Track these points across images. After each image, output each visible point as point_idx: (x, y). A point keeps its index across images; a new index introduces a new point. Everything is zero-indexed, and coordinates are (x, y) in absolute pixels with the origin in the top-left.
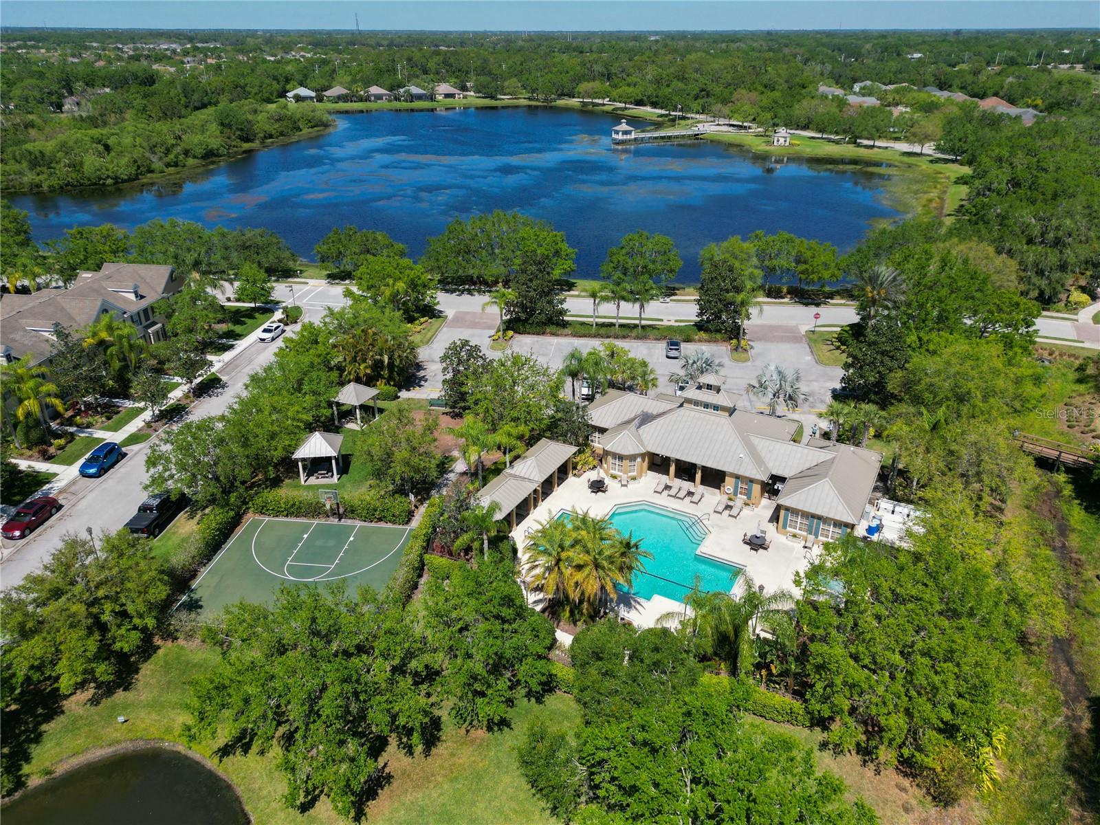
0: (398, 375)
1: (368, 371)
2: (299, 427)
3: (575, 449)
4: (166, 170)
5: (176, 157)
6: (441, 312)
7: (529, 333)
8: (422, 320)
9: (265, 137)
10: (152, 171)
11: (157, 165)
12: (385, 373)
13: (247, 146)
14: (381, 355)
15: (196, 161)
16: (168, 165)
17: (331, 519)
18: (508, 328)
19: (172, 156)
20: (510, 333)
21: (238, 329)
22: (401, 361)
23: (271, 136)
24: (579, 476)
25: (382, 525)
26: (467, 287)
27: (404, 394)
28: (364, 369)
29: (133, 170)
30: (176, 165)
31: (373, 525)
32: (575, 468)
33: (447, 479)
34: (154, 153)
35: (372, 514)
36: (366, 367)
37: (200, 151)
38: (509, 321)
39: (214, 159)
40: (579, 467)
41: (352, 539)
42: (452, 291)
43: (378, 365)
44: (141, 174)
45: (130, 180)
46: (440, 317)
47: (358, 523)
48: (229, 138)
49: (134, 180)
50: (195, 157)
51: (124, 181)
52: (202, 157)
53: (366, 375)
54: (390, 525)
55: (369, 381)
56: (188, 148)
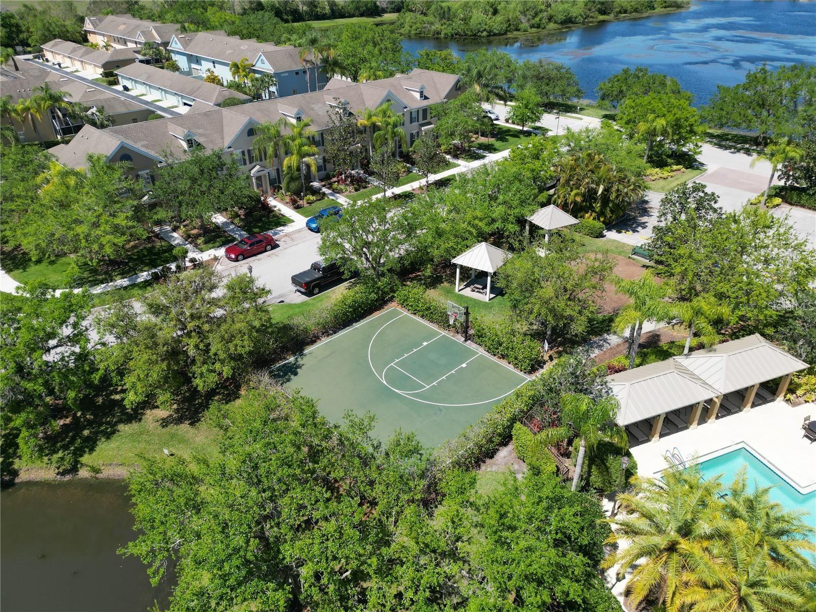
0: (612, 211)
1: (579, 199)
2: (470, 233)
3: (802, 365)
4: (529, 30)
5: (540, 20)
6: (702, 164)
7: (803, 206)
8: (675, 167)
9: (620, 12)
10: (517, 30)
11: (525, 25)
12: (598, 206)
13: (601, 17)
14: (598, 185)
15: (556, 26)
16: (532, 26)
17: (459, 336)
18: (776, 195)
19: (537, 19)
20: (778, 200)
21: (497, 144)
22: (617, 197)
23: (625, 12)
24: (795, 404)
25: (503, 363)
26: (747, 146)
27: (612, 235)
28: (574, 196)
29: (504, 26)
30: (538, 26)
31: (495, 359)
32: (792, 391)
33: (605, 340)
34: (525, 15)
35: (497, 348)
36: (576, 195)
37: (561, 17)
38: (782, 189)
39: (570, 25)
40: (800, 392)
41: (464, 365)
42: (726, 148)
43: (590, 195)
44: (509, 31)
45: (500, 34)
46: (698, 169)
47: (481, 351)
48: (589, 10)
49: (503, 35)
50: (556, 22)
51: (495, 35)
52: (562, 23)
53: (575, 203)
54: (511, 367)
55: (576, 210)
56: (553, 14)
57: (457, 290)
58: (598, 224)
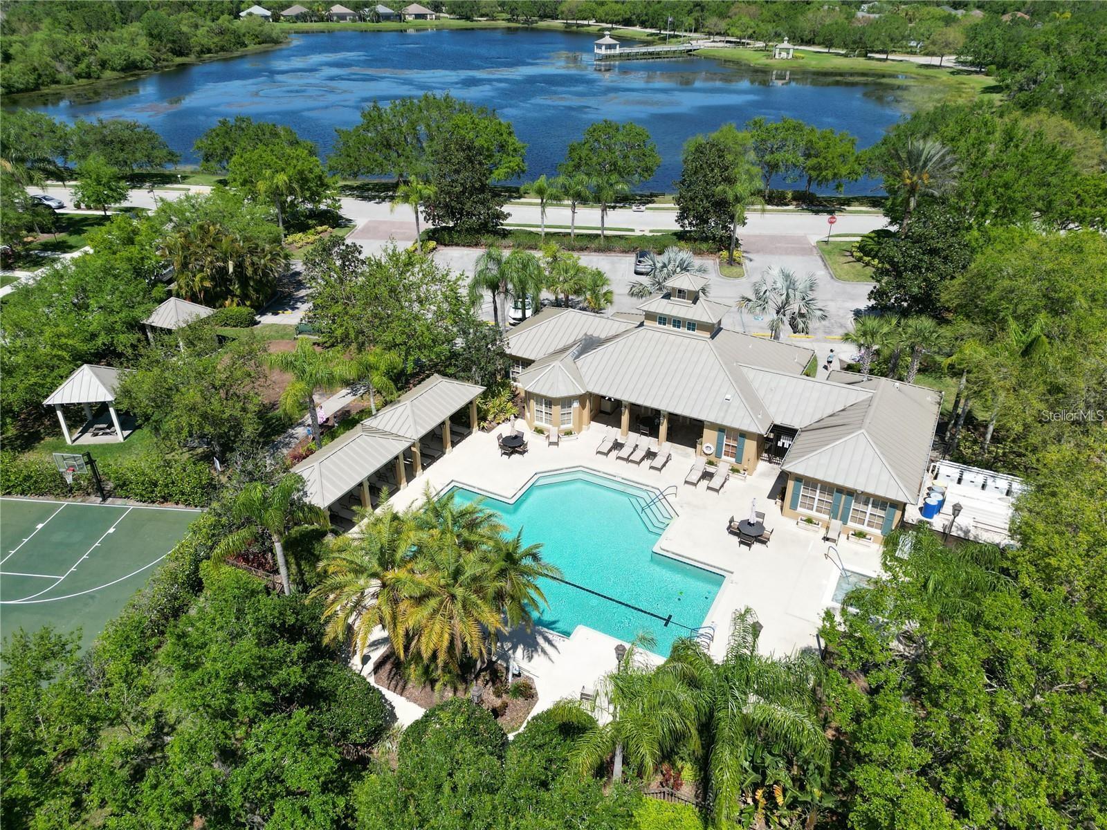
0: (257, 291)
1: (207, 284)
4: (76, 81)
5: (88, 67)
6: (350, 221)
7: (457, 245)
8: (319, 229)
9: (202, 52)
10: (58, 82)
11: (64, 74)
12: (236, 287)
13: (179, 60)
14: (225, 261)
15: (115, 74)
16: (79, 76)
17: (93, 498)
18: (430, 239)
19: (82, 66)
20: (432, 244)
21: (72, 240)
22: (255, 271)
23: (209, 51)
25: (169, 507)
26: (391, 193)
28: (200, 282)
29: (32, 78)
30: (89, 76)
31: (156, 507)
32: (484, 419)
34: (62, 61)
35: (153, 491)
36: (202, 279)
37: (119, 62)
39: (137, 72)
40: (490, 417)
41: (112, 530)
42: (370, 199)
43: (220, 276)
44: (43, 84)
45: (27, 90)
46: (346, 226)
47: (132, 505)
48: (158, 51)
49: (33, 90)
50: (113, 69)
51: (19, 91)
52: (123, 70)
53: (206, 290)
54: (181, 508)
55: (210, 299)
56: (105, 58)
57: (69, 441)
58: (245, 310)
